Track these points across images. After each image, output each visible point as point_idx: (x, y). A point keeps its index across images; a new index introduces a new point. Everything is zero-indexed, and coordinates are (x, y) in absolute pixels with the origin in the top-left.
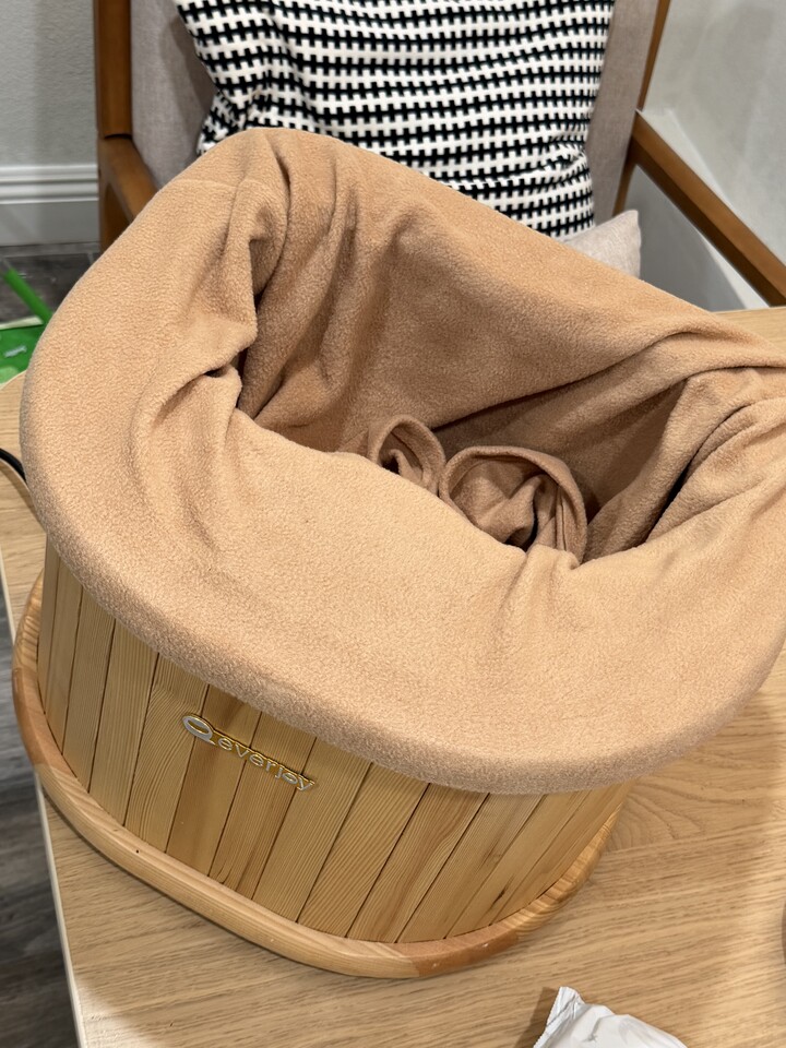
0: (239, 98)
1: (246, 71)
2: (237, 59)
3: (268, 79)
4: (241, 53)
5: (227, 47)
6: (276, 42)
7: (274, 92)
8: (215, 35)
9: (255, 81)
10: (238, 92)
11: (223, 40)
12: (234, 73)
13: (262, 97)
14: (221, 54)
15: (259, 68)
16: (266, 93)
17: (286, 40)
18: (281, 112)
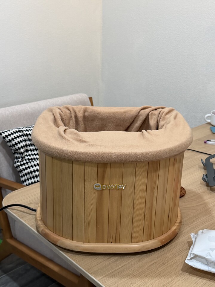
0: (22, 150)
1: (22, 144)
2: (19, 143)
3: (26, 146)
4: (19, 141)
5: (16, 141)
6: (26, 138)
7: (29, 148)
8: (13, 139)
9: (24, 146)
10: (21, 149)
11: (15, 140)
12: (19, 146)
13: (26, 150)
14: (15, 143)
15: (24, 143)
16: (27, 148)
17: (28, 136)
18: (31, 152)
